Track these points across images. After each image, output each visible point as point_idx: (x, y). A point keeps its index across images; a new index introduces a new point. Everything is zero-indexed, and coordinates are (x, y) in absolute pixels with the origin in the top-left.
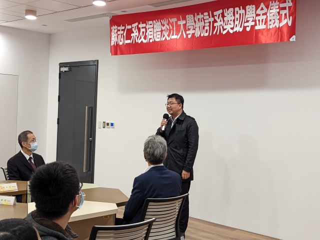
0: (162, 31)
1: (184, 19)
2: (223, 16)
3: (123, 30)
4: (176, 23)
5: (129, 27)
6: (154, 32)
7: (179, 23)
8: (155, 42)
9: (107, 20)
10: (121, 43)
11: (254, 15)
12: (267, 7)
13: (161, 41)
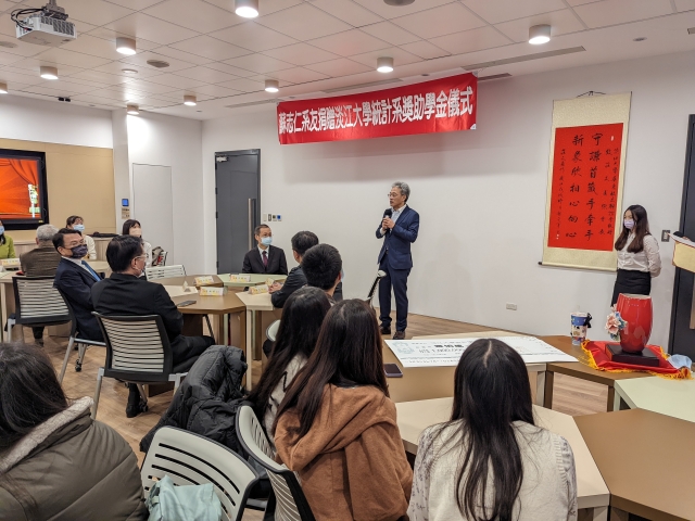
0: (336, 119)
1: (360, 106)
2: (402, 104)
3: (293, 118)
4: (352, 110)
5: (299, 114)
6: (328, 120)
7: (354, 110)
8: (328, 130)
9: (274, 106)
10: (291, 132)
11: (434, 104)
12: (448, 95)
13: (335, 130)
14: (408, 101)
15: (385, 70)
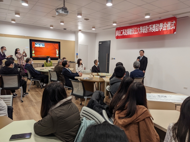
0: (132, 32)
1: (139, 28)
2: (152, 27)
3: (120, 32)
5: (122, 31)
6: (130, 32)
7: (137, 29)
8: (130, 35)
9: (115, 29)
10: (119, 35)
11: (163, 26)
12: (167, 24)
13: (132, 35)
14: (154, 26)
15: (147, 17)
